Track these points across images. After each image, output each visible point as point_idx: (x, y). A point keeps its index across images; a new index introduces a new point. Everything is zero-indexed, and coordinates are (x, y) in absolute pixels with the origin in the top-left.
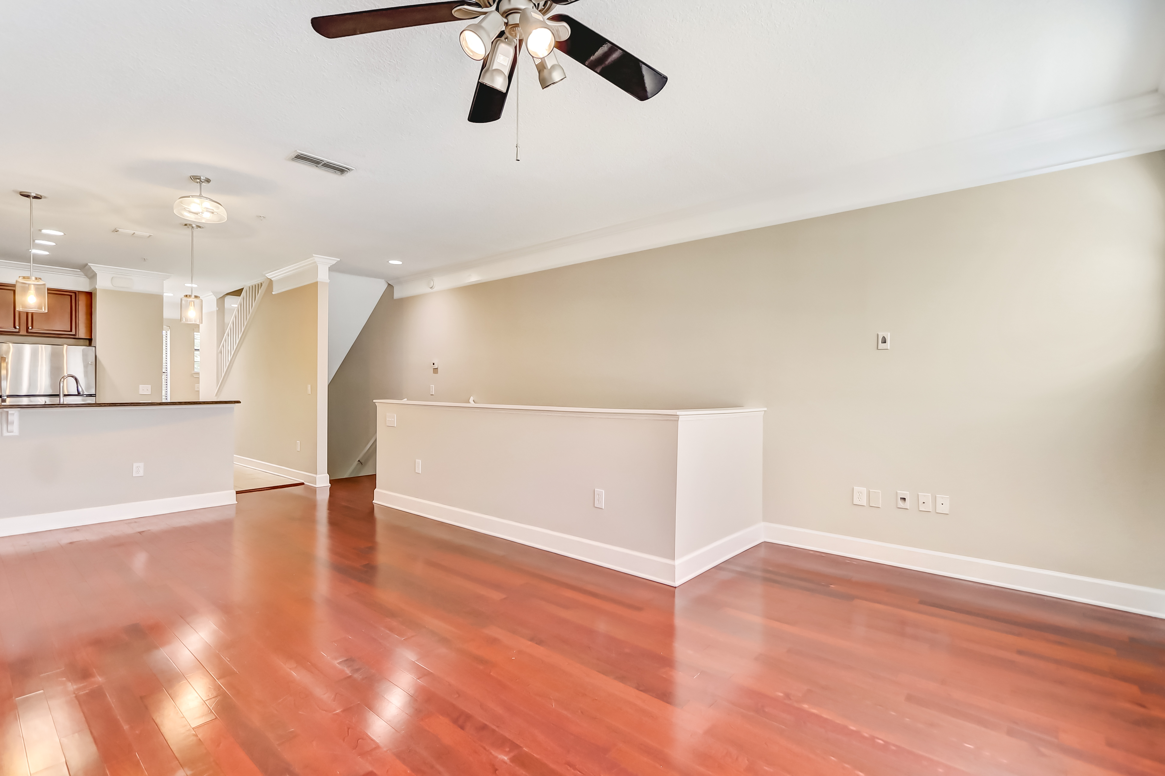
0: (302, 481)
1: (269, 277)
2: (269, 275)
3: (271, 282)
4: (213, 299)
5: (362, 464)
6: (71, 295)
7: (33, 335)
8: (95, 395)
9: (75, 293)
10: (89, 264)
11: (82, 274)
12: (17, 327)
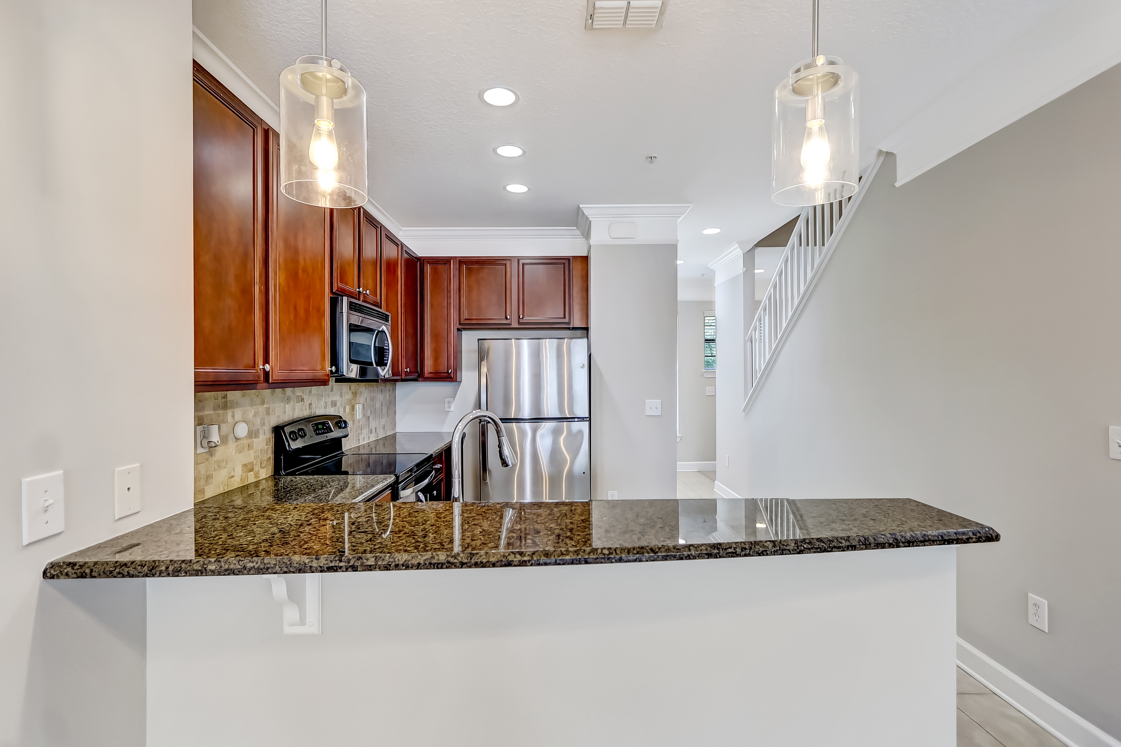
4: (739, 254)
6: (565, 263)
7: (524, 326)
8: (588, 419)
9: (569, 259)
10: (580, 206)
11: (578, 232)
12: (508, 317)
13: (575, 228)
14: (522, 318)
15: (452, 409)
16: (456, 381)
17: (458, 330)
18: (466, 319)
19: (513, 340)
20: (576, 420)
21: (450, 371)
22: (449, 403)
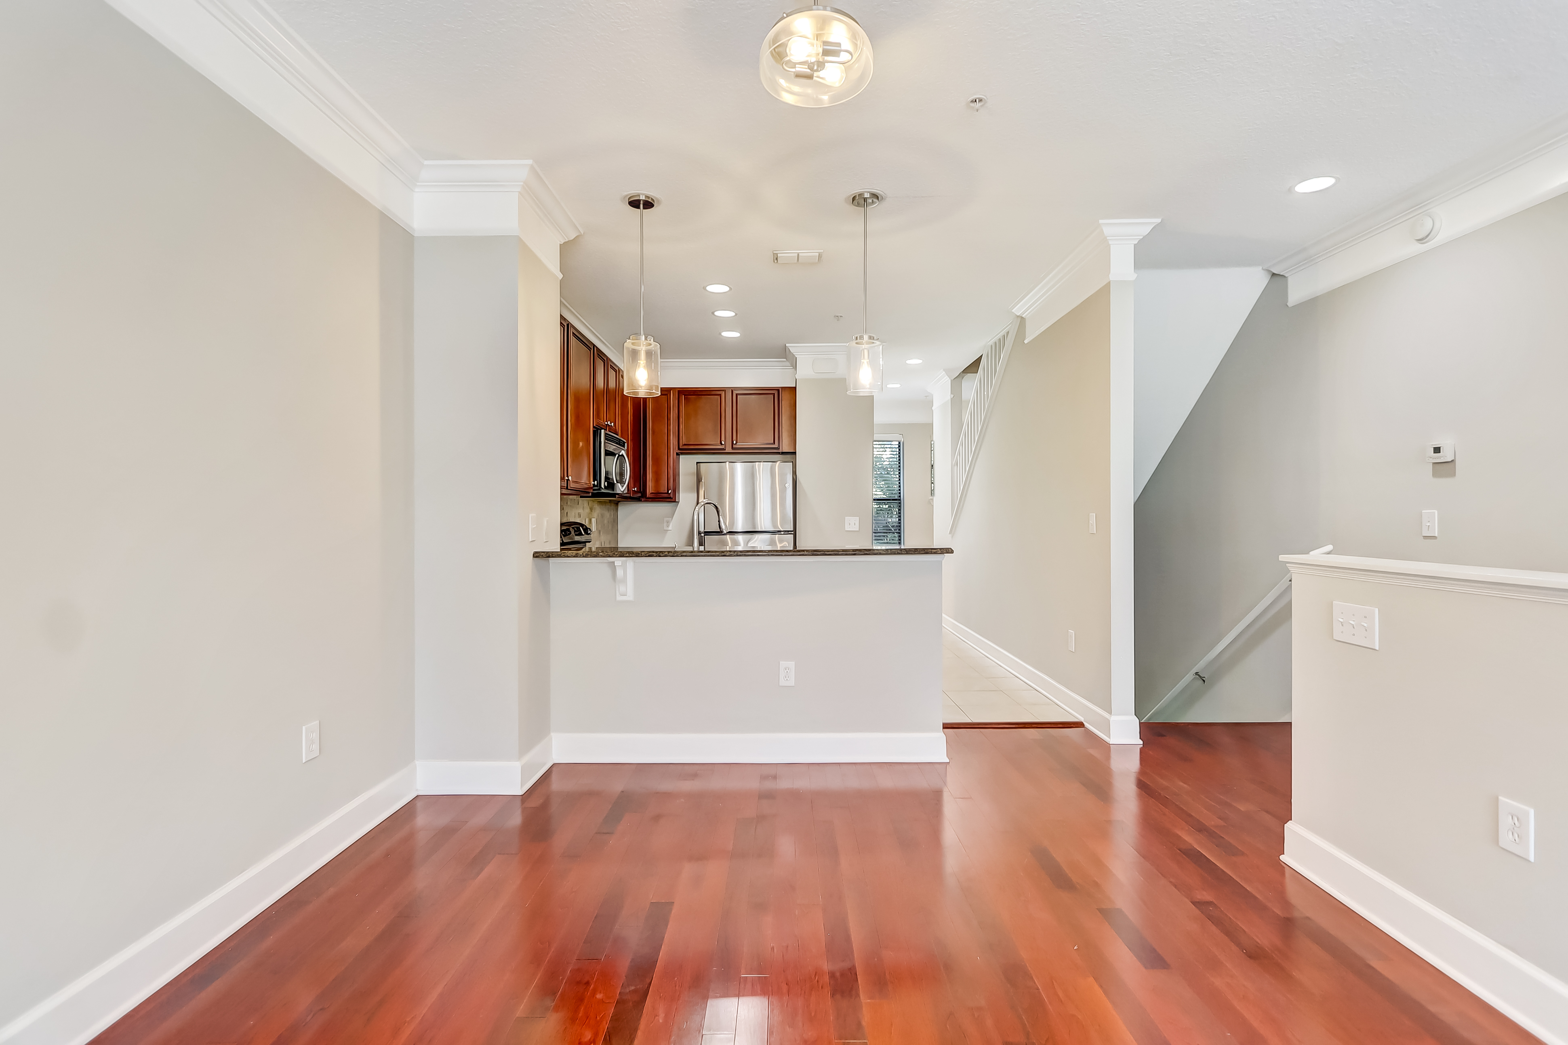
0: (1081, 719)
1: (1018, 315)
2: (1018, 310)
3: (1022, 320)
4: (946, 381)
5: (1204, 681)
6: (774, 394)
7: (737, 451)
8: (793, 533)
9: (778, 390)
10: (787, 345)
11: (788, 364)
12: (723, 443)
13: (785, 360)
14: (736, 444)
15: (670, 528)
16: (675, 502)
17: (678, 454)
18: (685, 445)
19: (727, 463)
20: (782, 533)
21: (670, 492)
22: (668, 522)
